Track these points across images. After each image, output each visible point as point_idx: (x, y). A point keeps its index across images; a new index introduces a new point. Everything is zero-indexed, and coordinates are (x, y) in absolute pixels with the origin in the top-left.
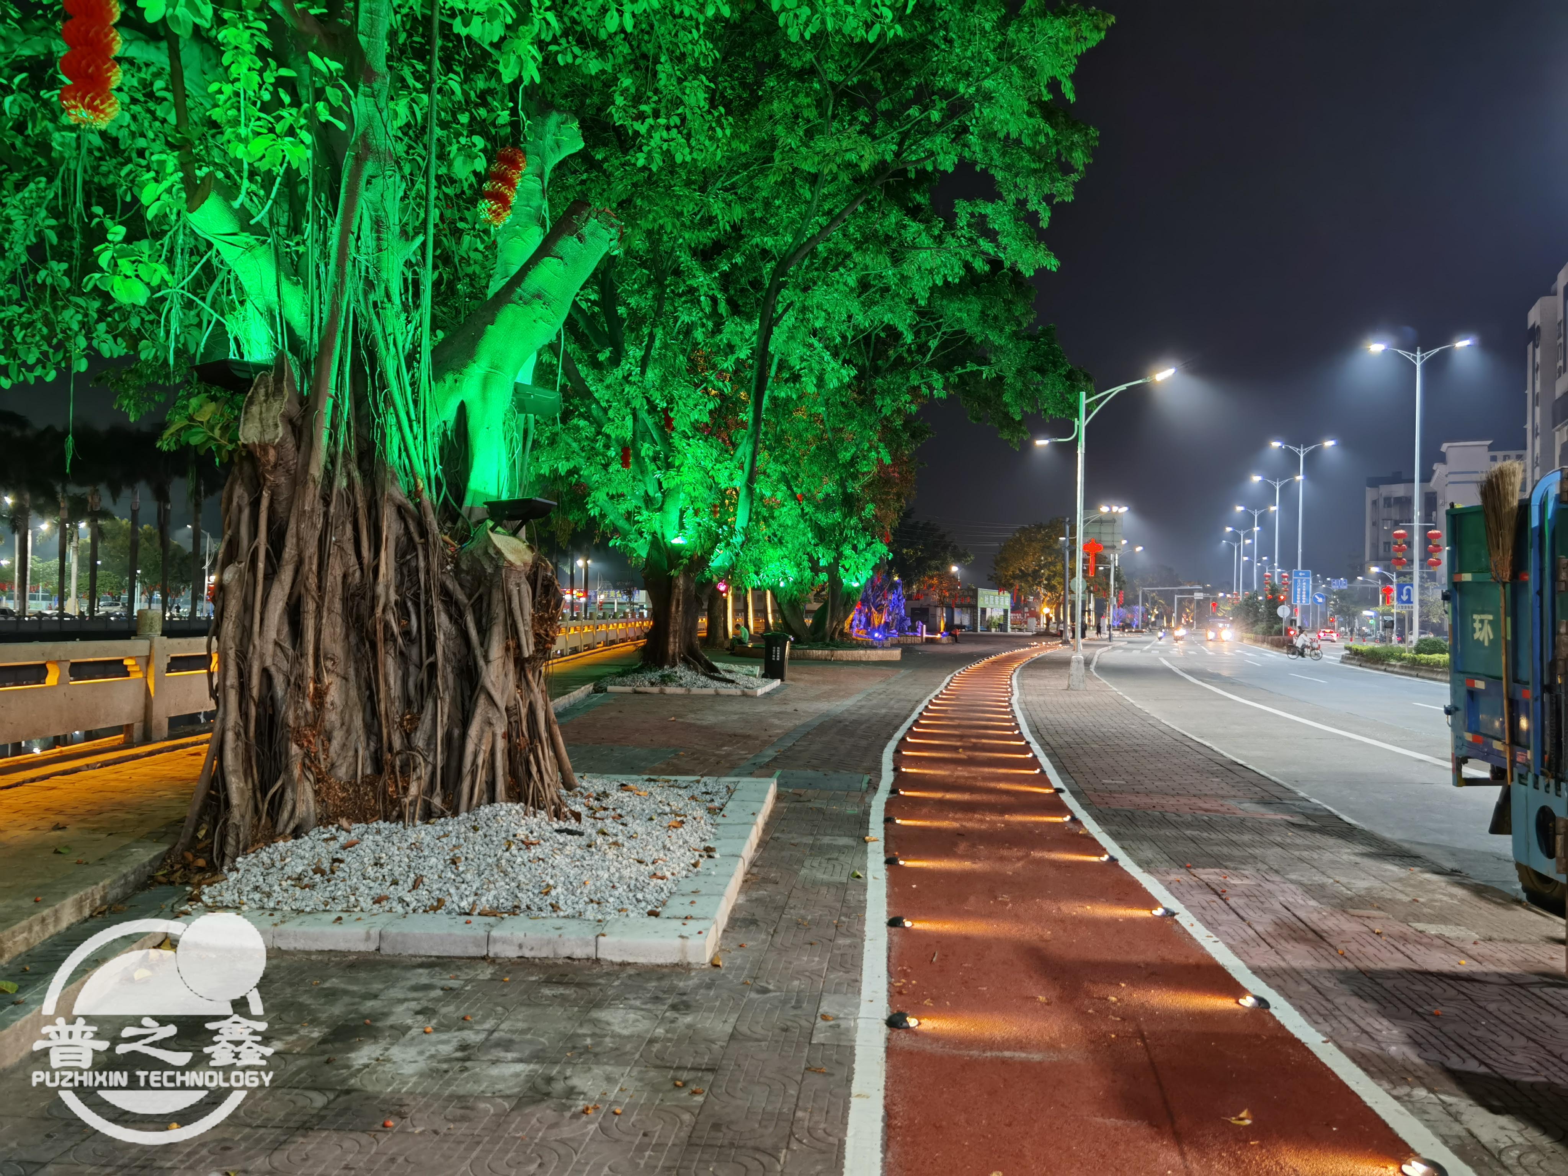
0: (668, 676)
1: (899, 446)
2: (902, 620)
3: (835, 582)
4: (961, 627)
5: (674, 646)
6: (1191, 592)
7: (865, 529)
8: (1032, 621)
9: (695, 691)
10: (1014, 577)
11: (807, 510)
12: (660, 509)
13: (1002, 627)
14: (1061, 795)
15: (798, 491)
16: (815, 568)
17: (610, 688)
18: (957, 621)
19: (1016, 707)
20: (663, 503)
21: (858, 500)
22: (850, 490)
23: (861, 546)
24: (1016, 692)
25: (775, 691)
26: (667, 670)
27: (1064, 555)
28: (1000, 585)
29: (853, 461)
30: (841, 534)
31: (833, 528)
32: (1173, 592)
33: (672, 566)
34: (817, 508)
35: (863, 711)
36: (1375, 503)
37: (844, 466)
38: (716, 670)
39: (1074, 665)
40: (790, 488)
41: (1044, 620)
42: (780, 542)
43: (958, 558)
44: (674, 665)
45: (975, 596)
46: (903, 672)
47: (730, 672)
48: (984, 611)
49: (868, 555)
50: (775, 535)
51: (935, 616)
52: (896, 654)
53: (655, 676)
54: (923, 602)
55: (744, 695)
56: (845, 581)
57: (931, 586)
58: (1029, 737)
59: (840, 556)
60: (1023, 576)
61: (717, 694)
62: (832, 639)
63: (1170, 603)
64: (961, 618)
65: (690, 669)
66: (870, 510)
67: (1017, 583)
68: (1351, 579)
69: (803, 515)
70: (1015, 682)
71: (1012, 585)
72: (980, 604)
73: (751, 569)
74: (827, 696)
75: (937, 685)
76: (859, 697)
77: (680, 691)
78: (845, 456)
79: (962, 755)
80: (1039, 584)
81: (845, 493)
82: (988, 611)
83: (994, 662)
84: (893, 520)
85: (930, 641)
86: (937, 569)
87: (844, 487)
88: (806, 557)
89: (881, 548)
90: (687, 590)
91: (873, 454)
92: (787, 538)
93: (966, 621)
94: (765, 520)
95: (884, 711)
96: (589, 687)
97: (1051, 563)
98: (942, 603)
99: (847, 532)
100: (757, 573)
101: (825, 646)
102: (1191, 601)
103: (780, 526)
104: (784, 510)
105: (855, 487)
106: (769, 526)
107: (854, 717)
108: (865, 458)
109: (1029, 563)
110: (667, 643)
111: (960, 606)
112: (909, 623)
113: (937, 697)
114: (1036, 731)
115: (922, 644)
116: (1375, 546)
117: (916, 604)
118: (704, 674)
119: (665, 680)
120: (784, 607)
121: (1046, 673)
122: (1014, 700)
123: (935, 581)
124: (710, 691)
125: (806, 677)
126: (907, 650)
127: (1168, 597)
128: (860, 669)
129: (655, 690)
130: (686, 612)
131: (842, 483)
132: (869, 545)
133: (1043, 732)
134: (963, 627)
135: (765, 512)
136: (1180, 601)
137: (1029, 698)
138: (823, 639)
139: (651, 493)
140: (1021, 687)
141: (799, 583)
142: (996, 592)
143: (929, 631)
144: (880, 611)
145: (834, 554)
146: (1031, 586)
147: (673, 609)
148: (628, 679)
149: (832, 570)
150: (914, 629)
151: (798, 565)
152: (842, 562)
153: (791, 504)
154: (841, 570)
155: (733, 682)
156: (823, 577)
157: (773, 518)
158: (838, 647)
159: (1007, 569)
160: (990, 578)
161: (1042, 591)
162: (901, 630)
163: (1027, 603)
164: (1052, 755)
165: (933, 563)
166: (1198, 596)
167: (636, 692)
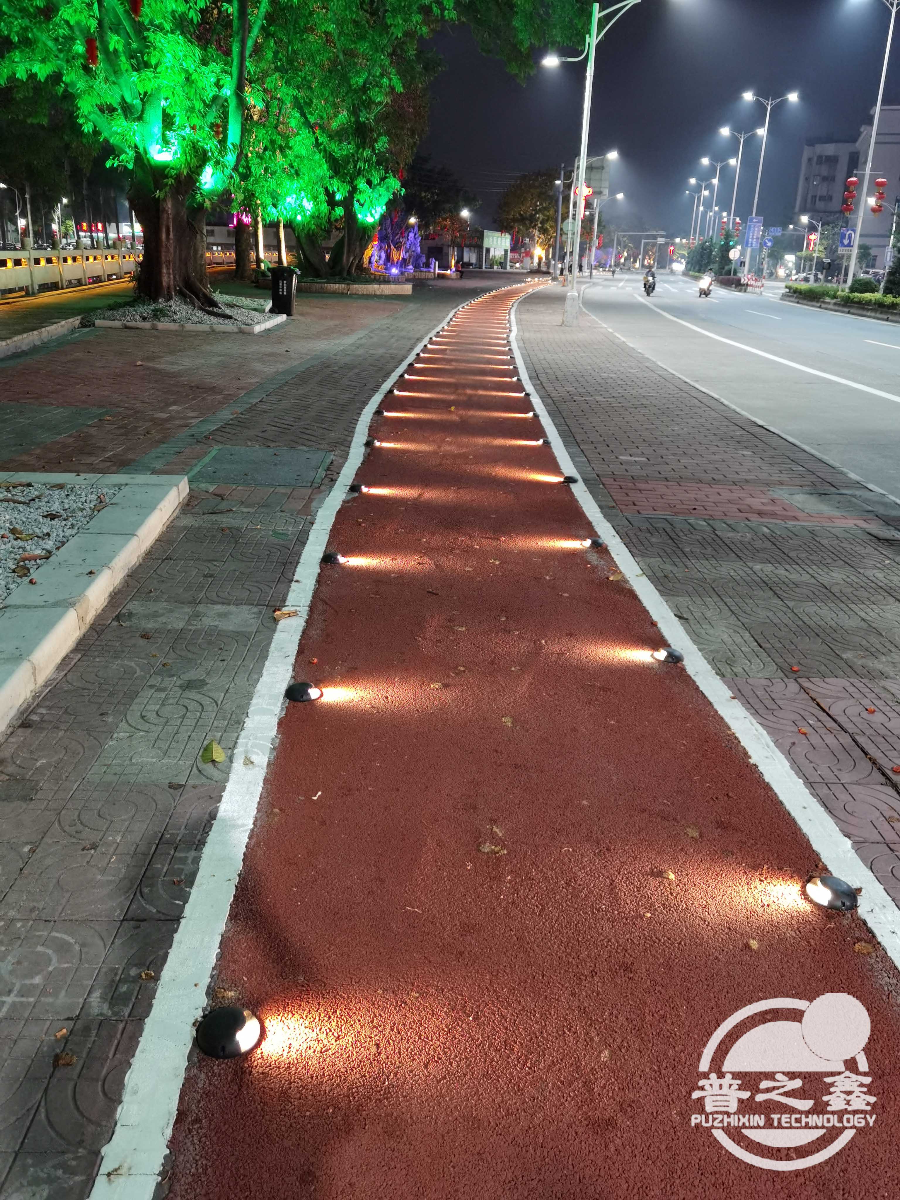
0: (161, 311)
1: (413, 78)
2: (418, 257)
3: (350, 216)
4: (469, 264)
5: (167, 278)
6: (655, 237)
7: (379, 163)
8: (527, 260)
9: (189, 326)
10: (515, 220)
11: (321, 140)
12: (140, 118)
13: (502, 265)
14: (573, 486)
15: (312, 119)
16: (332, 202)
17: (98, 322)
18: (466, 259)
19: (514, 346)
20: (143, 112)
21: (372, 130)
22: (362, 119)
23: (375, 180)
24: (514, 328)
25: (279, 326)
26: (161, 303)
27: (557, 201)
28: (502, 227)
29: (364, 89)
30: (355, 166)
31: (346, 160)
32: (640, 238)
33: (158, 186)
34: (331, 137)
35: (360, 352)
36: (810, 160)
37: (355, 91)
38: (214, 304)
39: (568, 302)
40: (303, 115)
41: (536, 260)
42: (297, 173)
43: (469, 203)
44: (169, 298)
45: (481, 237)
46: (412, 306)
47: (231, 306)
48: (488, 250)
49: (382, 190)
50: (292, 166)
51: (447, 255)
52: (408, 289)
53: (147, 309)
54: (438, 242)
55: (241, 332)
56: (360, 216)
57: (445, 227)
58: (529, 387)
59: (354, 190)
60: (522, 220)
61: (213, 331)
62: (349, 273)
63: (638, 247)
64: (470, 256)
65: (186, 303)
66: (382, 143)
67: (517, 227)
68: (785, 226)
69: (317, 144)
70: (513, 317)
71: (512, 228)
72: (486, 245)
73: (268, 201)
74: (327, 333)
75: (440, 321)
76: (361, 333)
77: (173, 327)
78: (358, 81)
79: (454, 416)
80: (534, 227)
81: (357, 121)
82: (492, 251)
83: (495, 297)
84: (407, 157)
85: (442, 277)
86: (451, 211)
87: (357, 117)
88: (322, 190)
89: (394, 183)
90: (177, 215)
91: (385, 80)
92: (304, 170)
93: (474, 260)
94: (282, 150)
95: (381, 351)
96: (76, 321)
97: (545, 209)
98: (454, 244)
99: (361, 164)
100: (275, 206)
101: (342, 280)
102: (654, 245)
103: (297, 156)
104: (298, 138)
105: (367, 117)
106: (285, 156)
107: (347, 360)
108: (379, 85)
109: (527, 209)
110: (160, 273)
111: (469, 246)
112: (424, 259)
113: (438, 335)
114: (535, 377)
115: (434, 279)
116: (804, 200)
117: (430, 243)
118: (200, 309)
119: (158, 314)
120: (303, 240)
121: (541, 308)
122: (513, 337)
123: (448, 222)
124: (205, 327)
125: (317, 311)
126: (419, 285)
127: (637, 241)
128: (371, 303)
129: (147, 325)
130: (179, 240)
131: (354, 112)
132: (383, 179)
133: (542, 377)
134: (471, 264)
135: (279, 141)
136: (646, 244)
137: (527, 335)
138: (340, 273)
139: (128, 100)
140: (519, 322)
141: (316, 217)
142: (499, 234)
143: (440, 267)
144: (398, 248)
145: (348, 187)
146: (527, 230)
147: (164, 236)
148: (117, 314)
149: (348, 203)
150: (428, 265)
151: (315, 198)
152: (357, 196)
153: (305, 133)
154: (356, 205)
155: (230, 317)
156: (339, 211)
157: (290, 148)
158: (355, 281)
159: (508, 213)
160: (495, 221)
161: (536, 233)
162: (416, 267)
163: (523, 245)
164: (555, 413)
165: (448, 206)
166: (661, 241)
167: (126, 327)
